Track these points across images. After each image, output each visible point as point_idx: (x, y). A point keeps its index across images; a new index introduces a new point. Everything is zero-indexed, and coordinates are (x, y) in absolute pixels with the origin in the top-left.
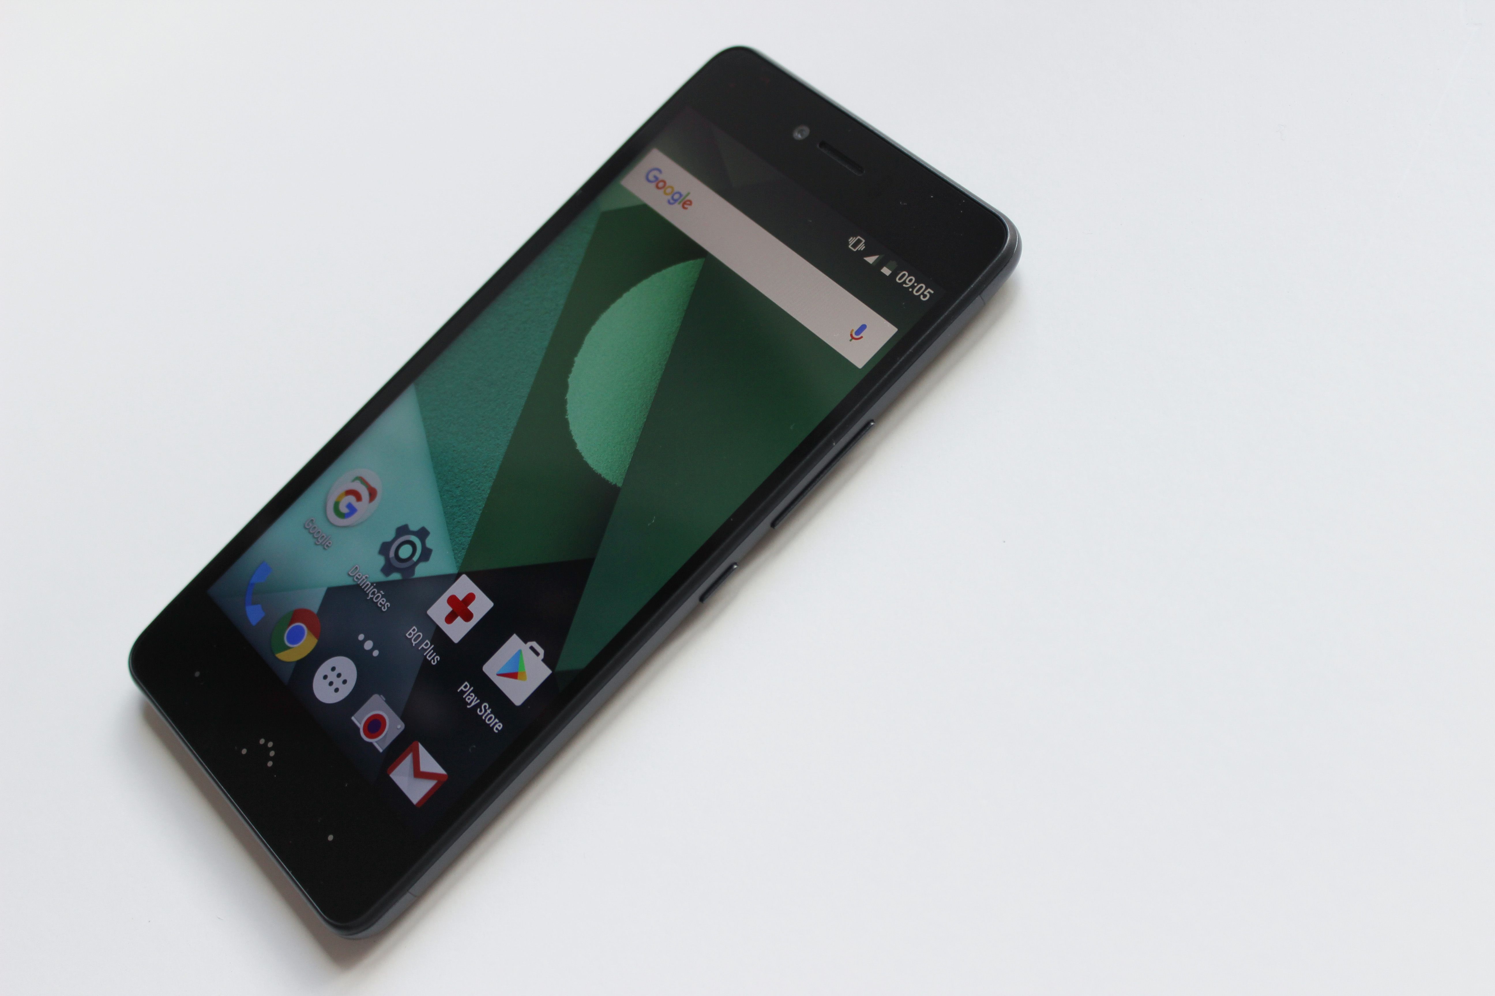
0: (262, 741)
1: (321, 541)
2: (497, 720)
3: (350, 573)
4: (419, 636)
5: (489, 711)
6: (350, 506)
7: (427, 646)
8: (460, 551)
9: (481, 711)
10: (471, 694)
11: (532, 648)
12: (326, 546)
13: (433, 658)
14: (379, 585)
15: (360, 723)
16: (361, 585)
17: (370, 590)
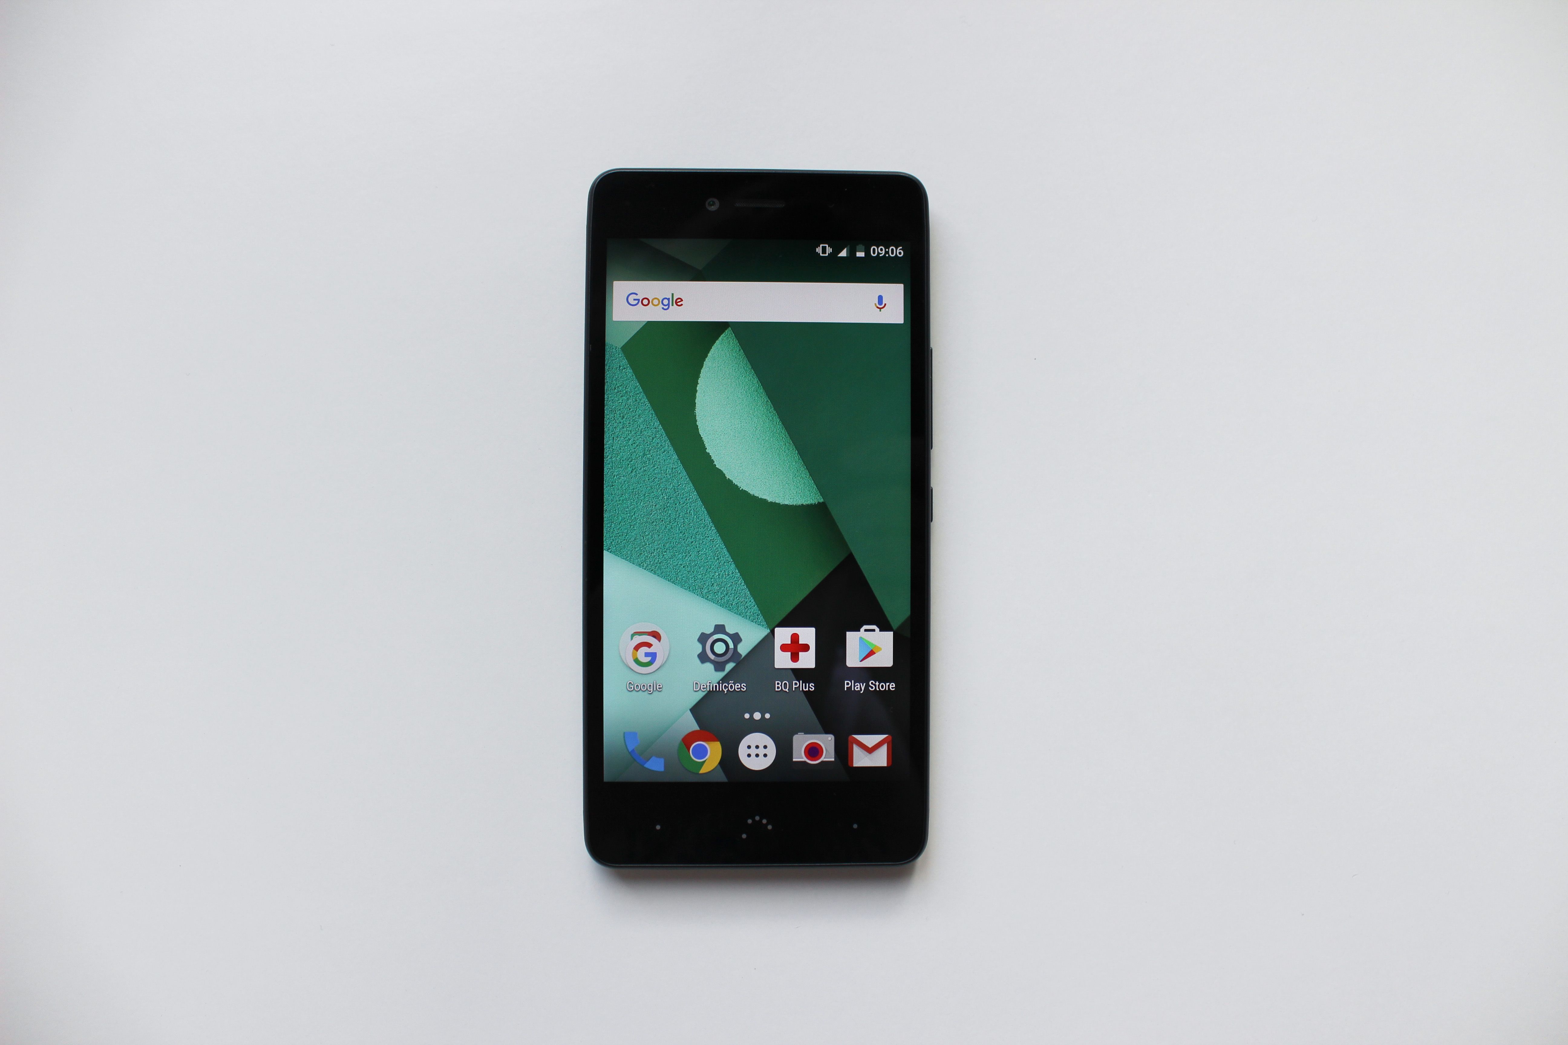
0: (750, 821)
1: (652, 689)
2: (887, 684)
3: (695, 690)
4: (785, 684)
5: (877, 684)
6: (647, 655)
7: (796, 684)
8: (757, 618)
9: (872, 688)
10: (856, 685)
11: (866, 630)
12: (660, 689)
13: (809, 687)
14: (724, 680)
15: (803, 758)
16: (711, 690)
17: (722, 687)
